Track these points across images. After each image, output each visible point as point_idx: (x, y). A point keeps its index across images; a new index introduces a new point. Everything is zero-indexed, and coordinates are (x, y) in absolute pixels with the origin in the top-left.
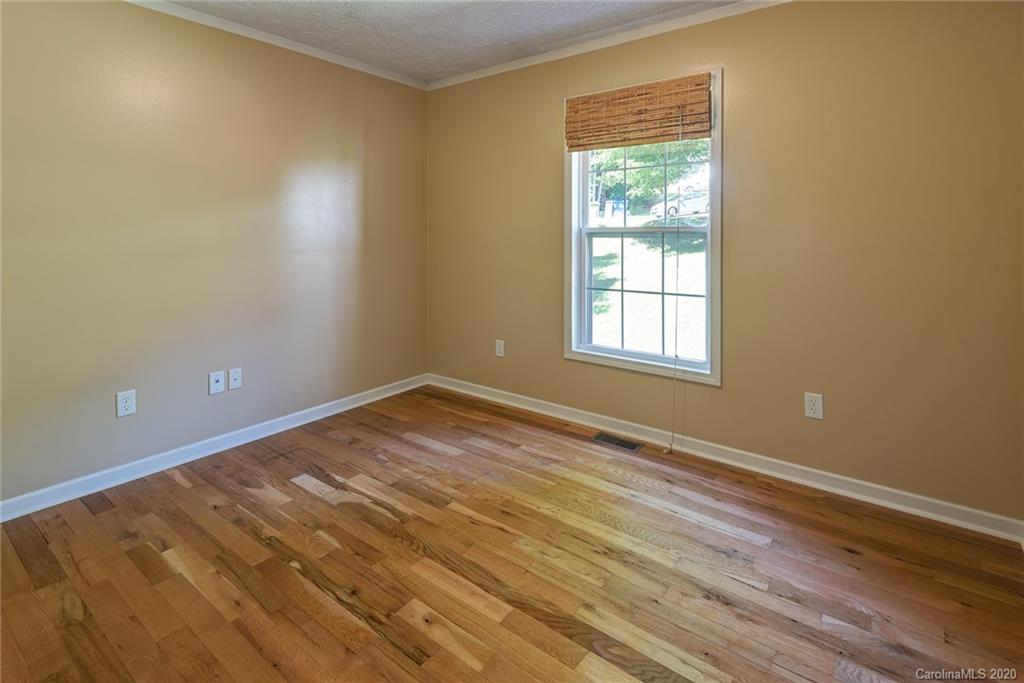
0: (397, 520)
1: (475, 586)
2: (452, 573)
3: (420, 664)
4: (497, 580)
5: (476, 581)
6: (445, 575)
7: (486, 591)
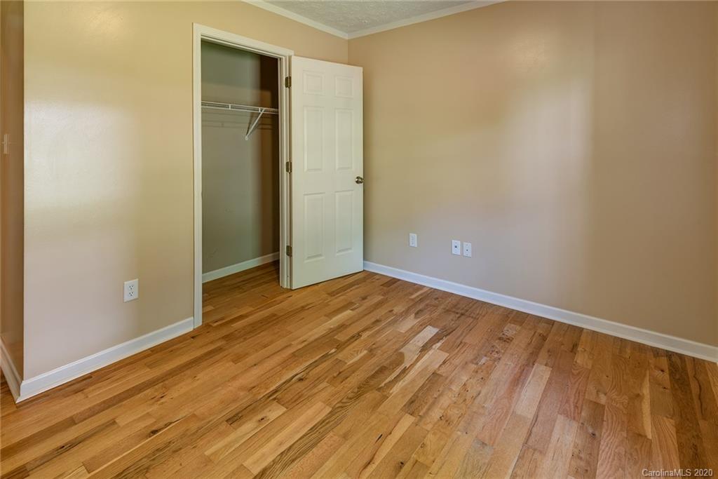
0: (383, 385)
1: (290, 444)
2: (310, 427)
3: (227, 421)
4: (293, 461)
5: (296, 445)
6: (307, 423)
7: (282, 453)
